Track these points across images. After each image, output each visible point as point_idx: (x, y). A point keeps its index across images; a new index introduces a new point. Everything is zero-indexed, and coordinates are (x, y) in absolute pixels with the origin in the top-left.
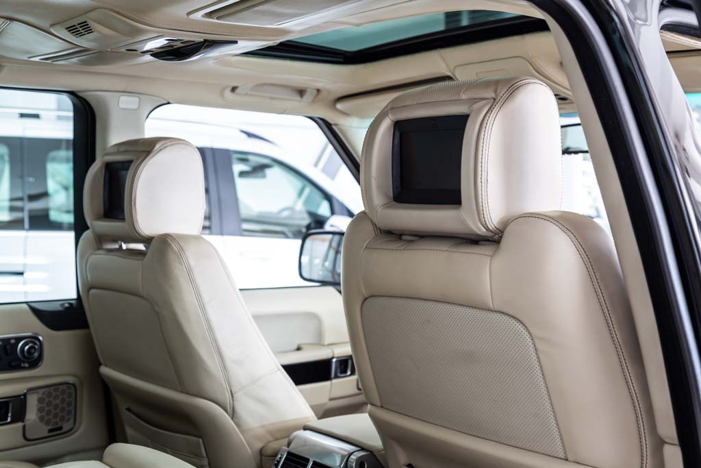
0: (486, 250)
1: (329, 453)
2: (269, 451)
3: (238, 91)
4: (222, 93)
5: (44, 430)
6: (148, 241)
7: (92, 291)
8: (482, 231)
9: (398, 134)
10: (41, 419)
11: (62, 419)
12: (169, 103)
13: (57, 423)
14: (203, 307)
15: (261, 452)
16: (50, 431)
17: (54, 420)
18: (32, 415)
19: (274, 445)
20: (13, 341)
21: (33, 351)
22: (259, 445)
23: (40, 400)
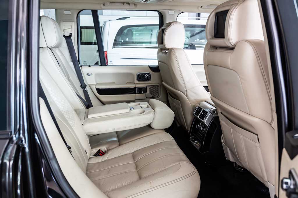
0: (231, 51)
1: (207, 108)
2: (195, 106)
3: (202, 7)
4: (198, 8)
5: (151, 96)
6: (168, 49)
7: (160, 63)
8: (230, 45)
9: (216, 18)
10: (150, 93)
11: (155, 94)
12: (183, 12)
13: (154, 95)
14: (179, 68)
15: (194, 106)
16: (152, 96)
17: (153, 94)
18: (148, 92)
19: (197, 105)
20: (144, 74)
21: (148, 77)
22: (194, 104)
23: (150, 89)
